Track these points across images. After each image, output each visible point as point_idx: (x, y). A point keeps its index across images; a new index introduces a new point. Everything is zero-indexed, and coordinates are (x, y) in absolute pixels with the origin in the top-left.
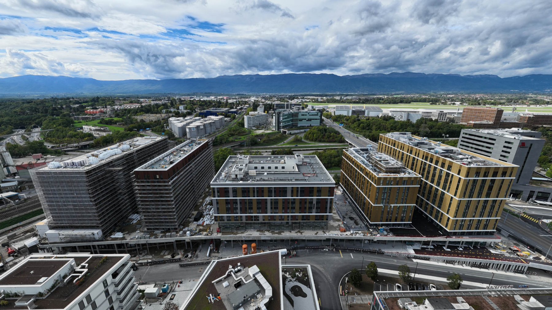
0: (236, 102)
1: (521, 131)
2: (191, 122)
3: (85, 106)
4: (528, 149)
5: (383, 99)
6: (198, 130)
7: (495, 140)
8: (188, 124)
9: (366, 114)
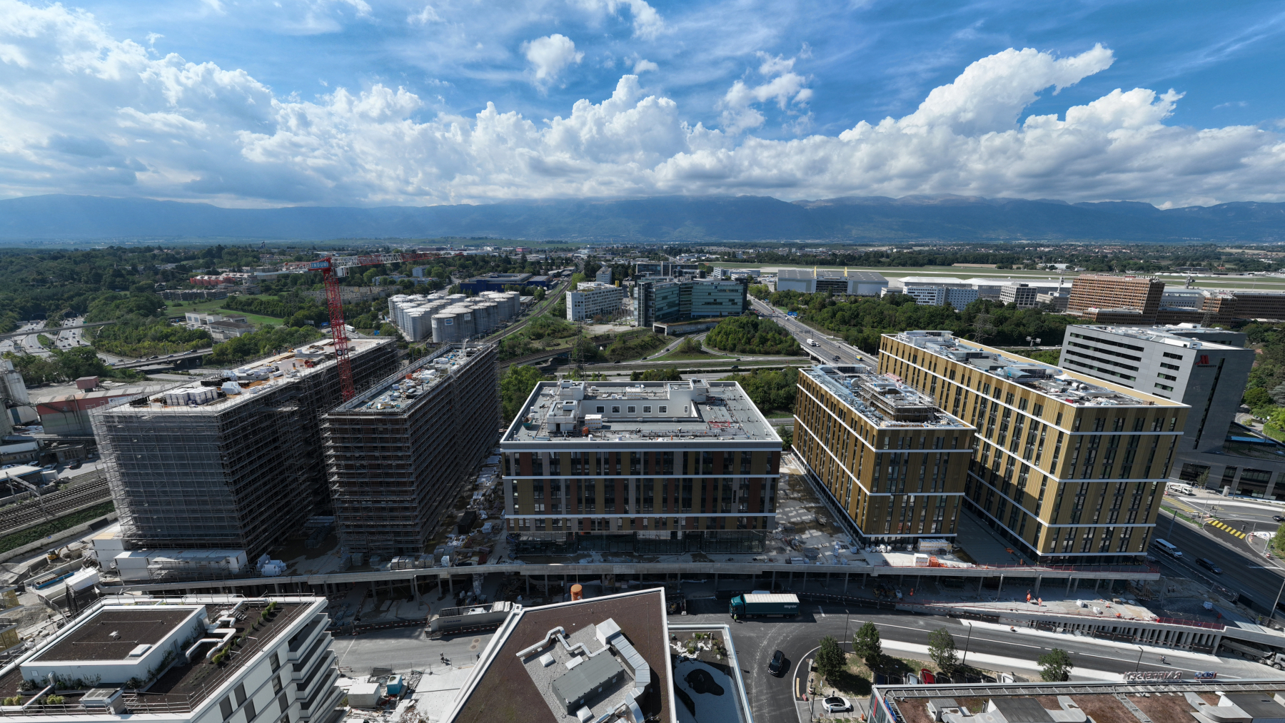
0: (546, 259)
1: (1200, 329)
2: (443, 306)
3: (191, 268)
4: (1215, 370)
5: (888, 256)
6: (459, 324)
7: (1141, 349)
8: (436, 310)
9: (850, 291)
